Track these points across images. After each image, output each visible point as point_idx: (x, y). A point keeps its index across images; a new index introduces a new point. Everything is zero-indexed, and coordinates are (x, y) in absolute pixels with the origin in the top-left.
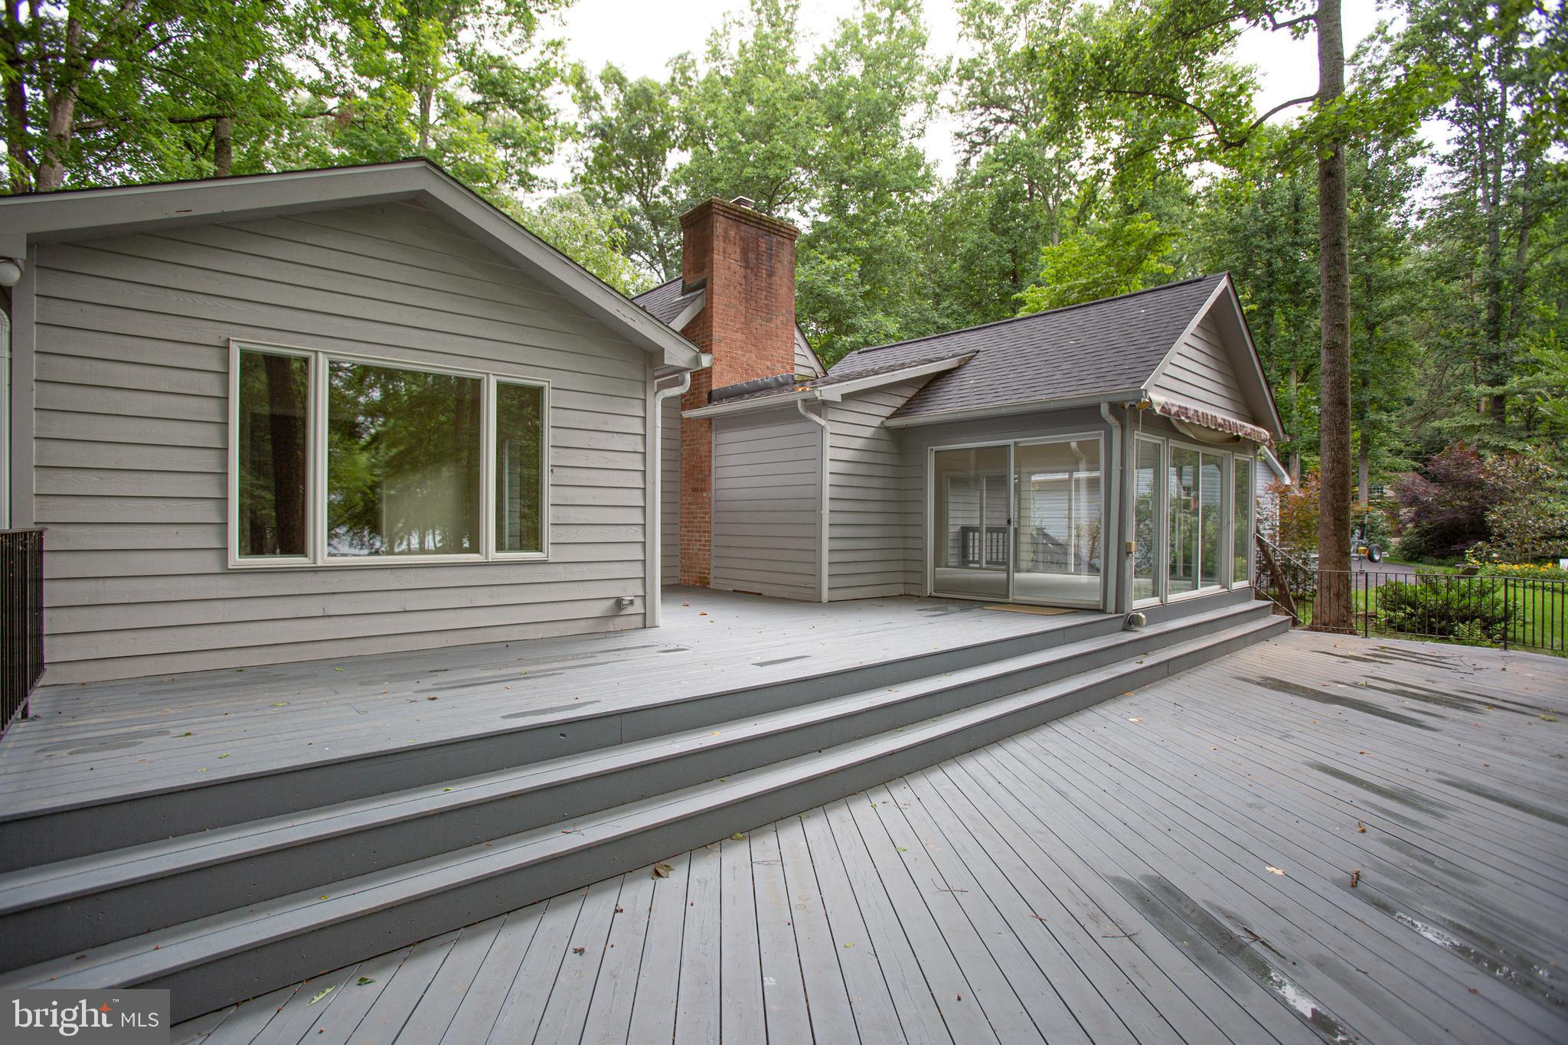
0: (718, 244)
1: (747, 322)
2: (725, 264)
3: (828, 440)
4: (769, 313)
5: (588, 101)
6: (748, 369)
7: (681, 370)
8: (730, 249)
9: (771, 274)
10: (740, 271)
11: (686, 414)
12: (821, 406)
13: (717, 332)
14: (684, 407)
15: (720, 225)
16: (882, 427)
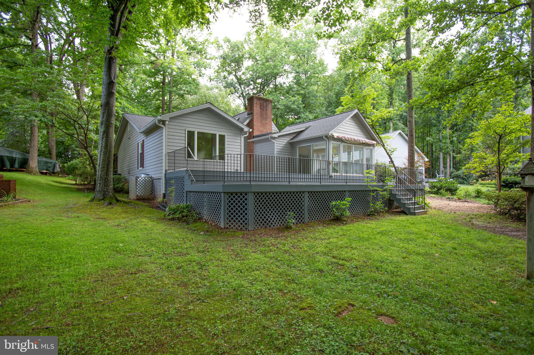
0: (255, 105)
1: (261, 121)
2: (256, 109)
3: (276, 145)
4: (266, 119)
5: (219, 47)
6: (261, 131)
7: (247, 132)
8: (257, 106)
9: (266, 111)
10: (260, 110)
11: (248, 141)
12: (274, 138)
13: (255, 124)
14: (248, 139)
15: (255, 101)
16: (288, 142)
